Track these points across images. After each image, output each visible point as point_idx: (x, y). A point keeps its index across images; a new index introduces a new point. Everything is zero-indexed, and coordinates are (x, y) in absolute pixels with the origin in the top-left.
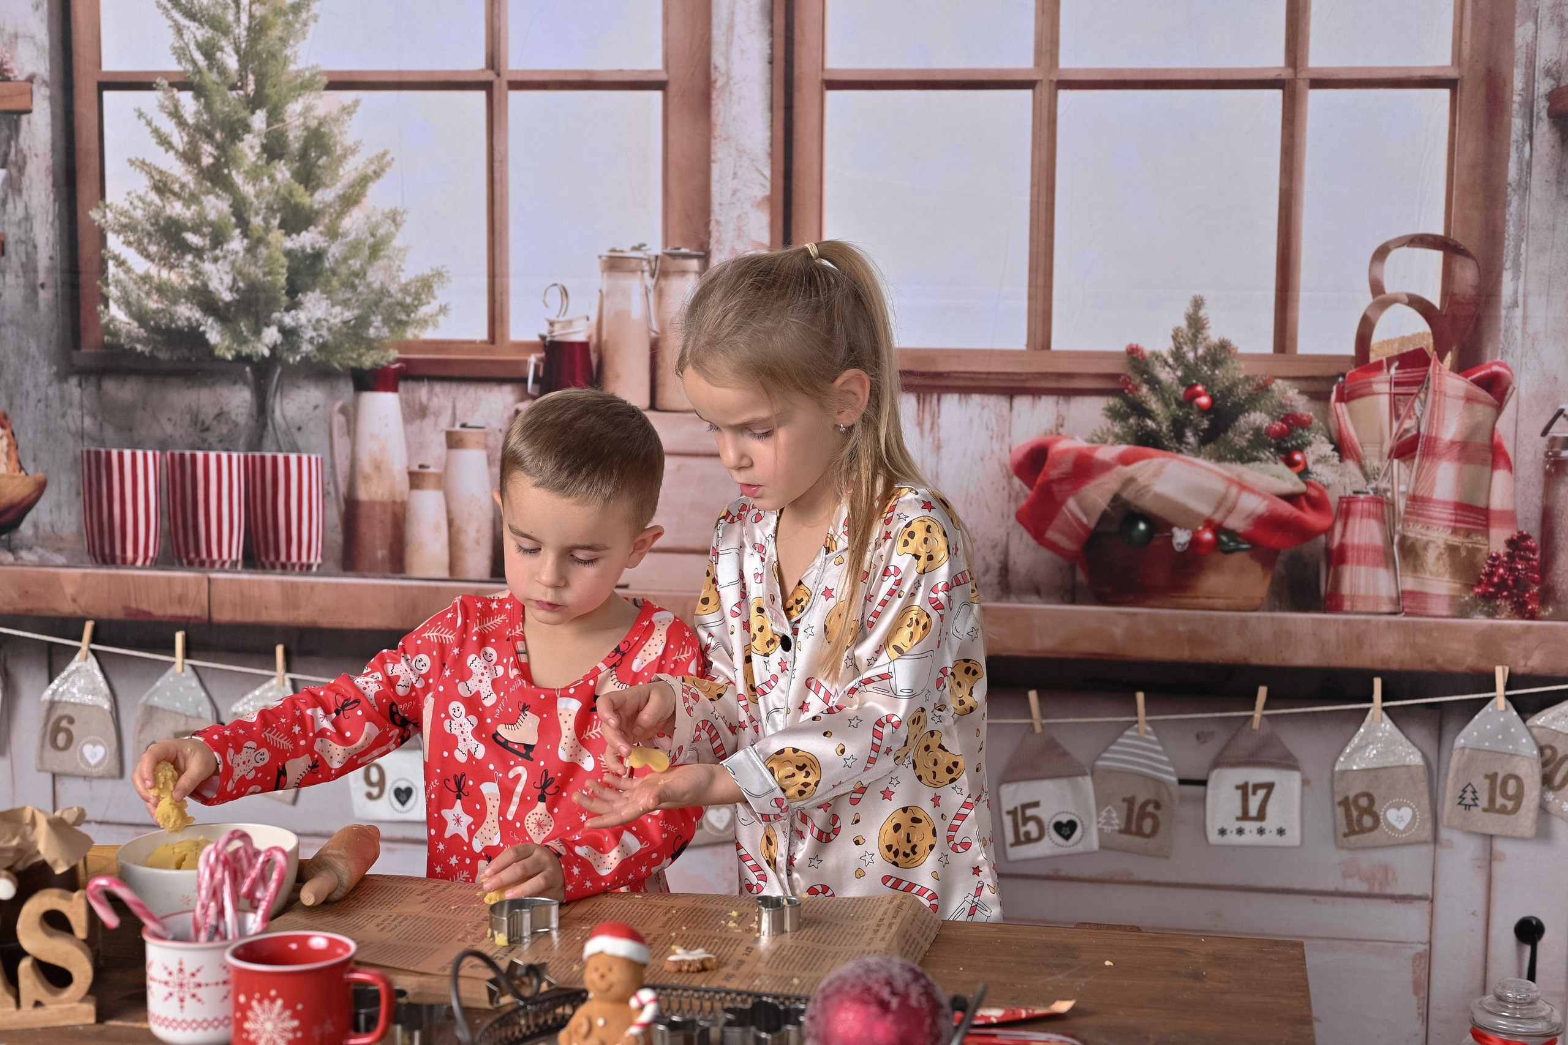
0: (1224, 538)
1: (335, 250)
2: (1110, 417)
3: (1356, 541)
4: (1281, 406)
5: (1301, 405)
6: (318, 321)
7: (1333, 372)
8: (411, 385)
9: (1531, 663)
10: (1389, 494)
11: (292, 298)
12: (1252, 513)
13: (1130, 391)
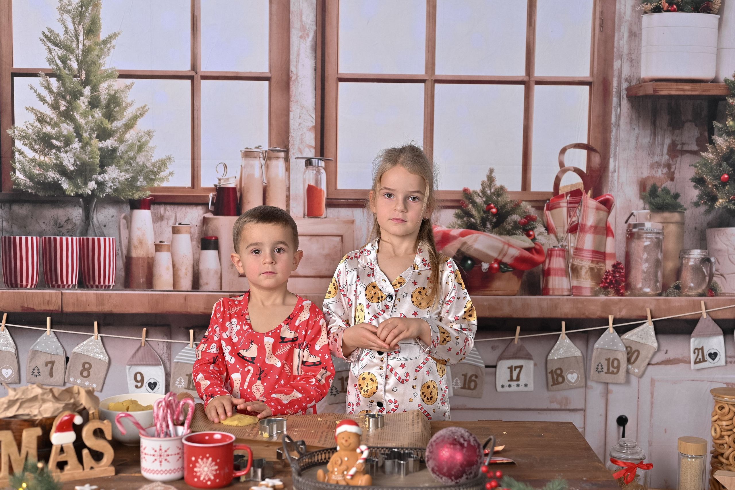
0: (502, 266)
1: (122, 148)
2: (456, 218)
3: (554, 266)
4: (525, 212)
5: (533, 212)
6: (114, 179)
7: (544, 198)
8: (156, 206)
9: (622, 314)
10: (567, 247)
11: (102, 169)
12: (513, 256)
13: (464, 207)
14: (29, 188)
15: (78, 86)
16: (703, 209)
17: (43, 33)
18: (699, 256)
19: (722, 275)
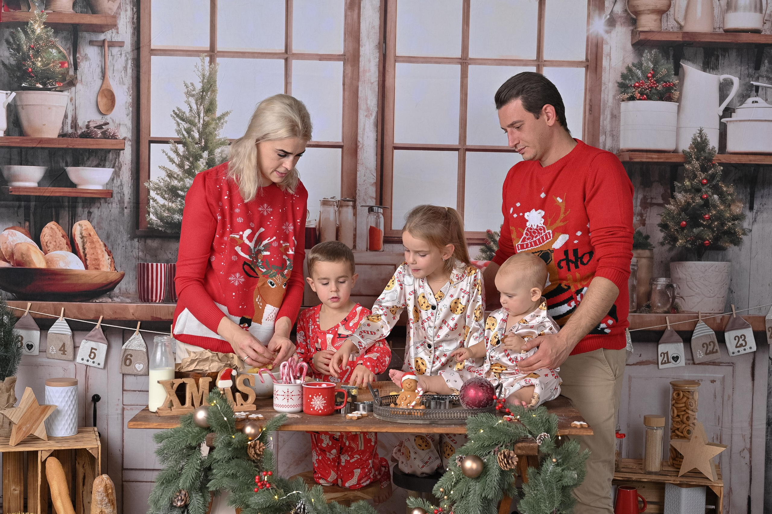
2: (481, 252)
13: (488, 244)
14: (160, 226)
15: (199, 150)
16: (667, 247)
17: (174, 111)
18: (664, 283)
19: (682, 297)
